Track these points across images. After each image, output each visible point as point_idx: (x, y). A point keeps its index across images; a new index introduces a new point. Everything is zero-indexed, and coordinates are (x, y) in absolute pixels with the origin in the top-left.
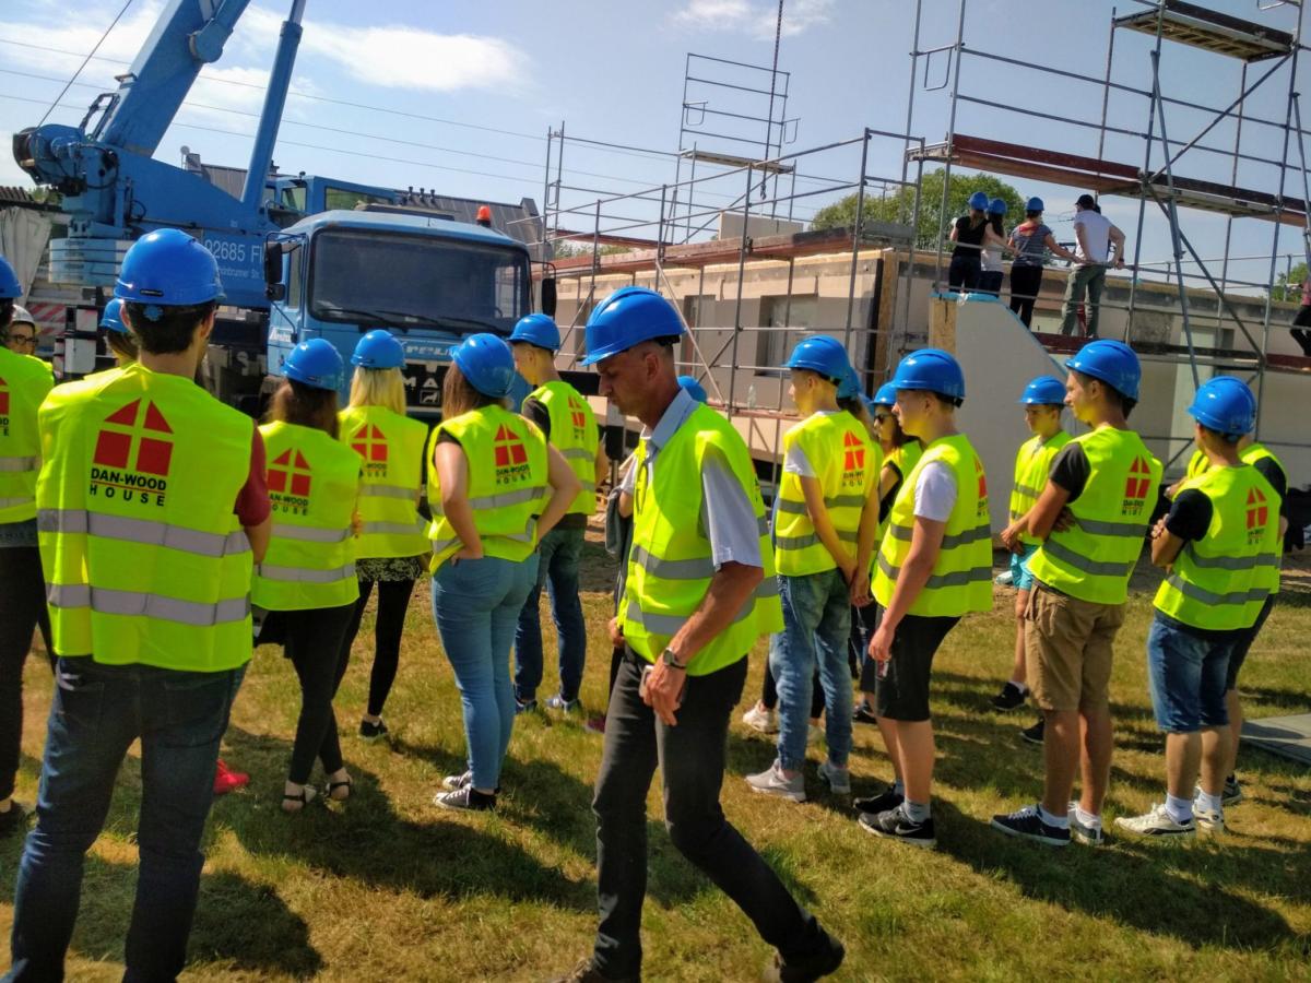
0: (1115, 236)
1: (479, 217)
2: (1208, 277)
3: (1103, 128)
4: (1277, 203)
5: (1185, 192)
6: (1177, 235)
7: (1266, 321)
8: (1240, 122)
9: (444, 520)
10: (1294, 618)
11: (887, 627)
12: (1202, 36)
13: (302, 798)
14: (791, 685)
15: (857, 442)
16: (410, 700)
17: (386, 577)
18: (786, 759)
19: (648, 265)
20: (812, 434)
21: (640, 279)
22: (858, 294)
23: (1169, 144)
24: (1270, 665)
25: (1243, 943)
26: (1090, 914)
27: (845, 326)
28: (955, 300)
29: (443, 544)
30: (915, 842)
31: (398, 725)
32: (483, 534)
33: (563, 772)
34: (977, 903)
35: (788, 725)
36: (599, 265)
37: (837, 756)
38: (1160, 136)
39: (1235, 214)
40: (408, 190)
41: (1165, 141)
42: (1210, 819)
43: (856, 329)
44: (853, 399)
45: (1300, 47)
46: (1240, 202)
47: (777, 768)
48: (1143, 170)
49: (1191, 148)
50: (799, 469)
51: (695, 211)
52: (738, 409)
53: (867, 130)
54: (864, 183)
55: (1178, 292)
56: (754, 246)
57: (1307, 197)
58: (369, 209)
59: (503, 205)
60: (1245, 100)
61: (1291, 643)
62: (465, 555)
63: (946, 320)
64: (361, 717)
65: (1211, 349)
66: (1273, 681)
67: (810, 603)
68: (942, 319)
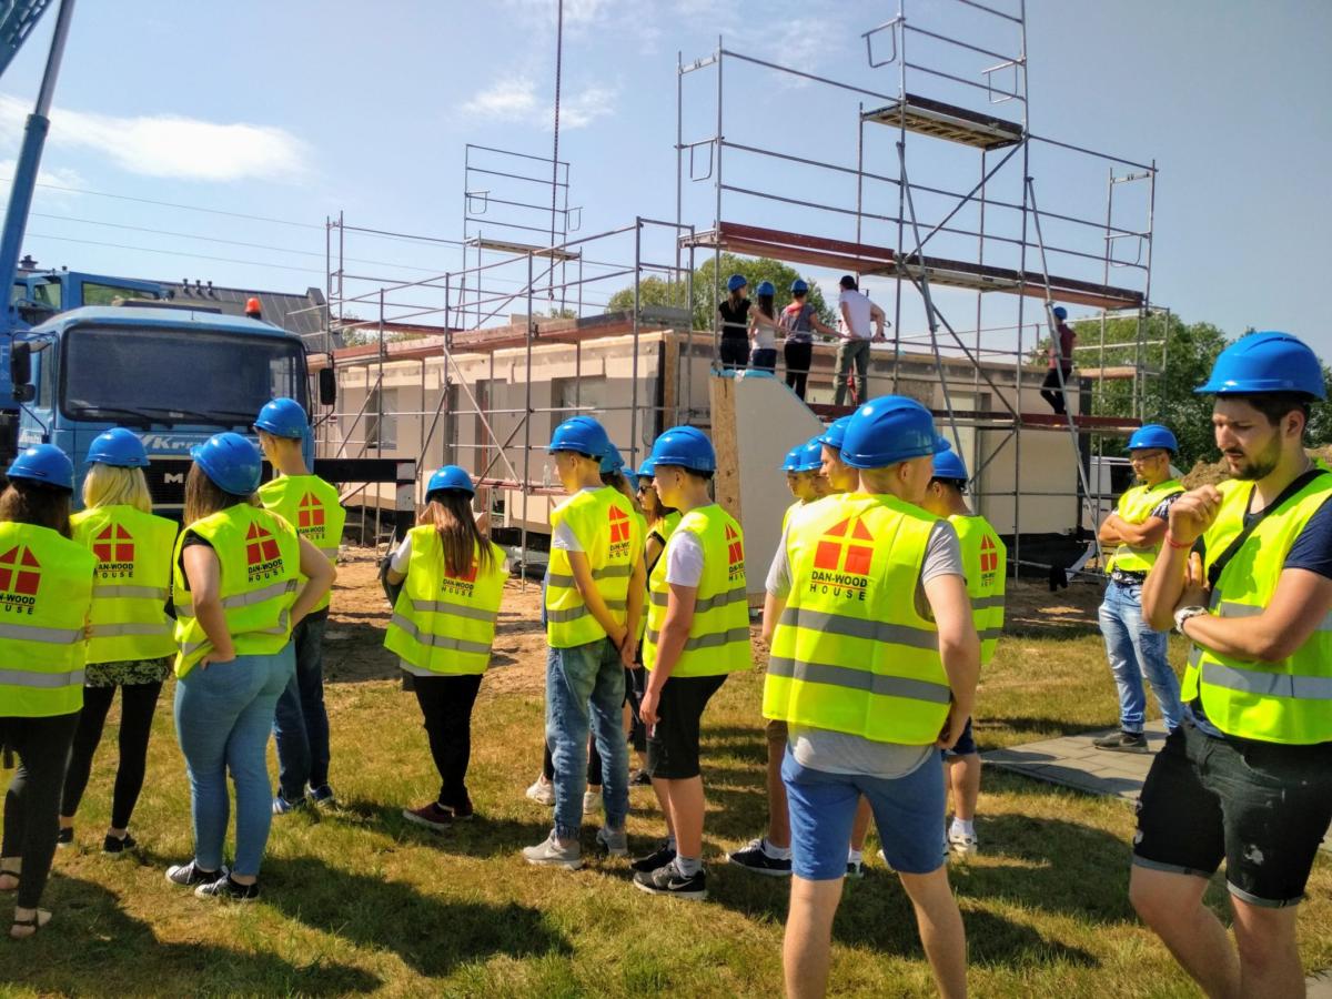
0: (876, 315)
1: (248, 309)
2: (962, 347)
3: (860, 214)
4: (1020, 278)
5: (937, 270)
6: (931, 309)
7: (1017, 384)
8: (983, 206)
9: (193, 622)
10: (1057, 651)
11: (652, 691)
12: (942, 128)
13: (35, 922)
14: (566, 754)
15: (622, 515)
16: (165, 809)
17: (130, 680)
18: (562, 828)
19: (437, 351)
20: (578, 510)
21: (430, 366)
22: (643, 373)
23: (919, 228)
24: (1032, 696)
25: (987, 958)
26: (848, 947)
27: (631, 405)
28: (733, 377)
29: (191, 647)
30: (687, 895)
31: (148, 838)
32: (233, 632)
33: (328, 867)
34: (742, 947)
35: (564, 795)
36: (386, 352)
37: (615, 819)
38: (910, 220)
39: (984, 289)
40: (181, 282)
41: (916, 225)
42: (964, 842)
43: (643, 407)
44: (615, 473)
45: (1030, 136)
46: (988, 278)
47: (553, 839)
48: (897, 252)
49: (940, 231)
50: (566, 545)
51: (484, 297)
52: (533, 488)
53: (638, 219)
54: (639, 269)
55: (935, 362)
56: (539, 331)
57: (1046, 271)
58: (127, 304)
59: (288, 295)
60: (986, 184)
61: (1053, 673)
62: (214, 658)
63: (726, 396)
64: (106, 832)
65: (970, 412)
66: (1033, 710)
67: (582, 673)
68: (722, 395)
